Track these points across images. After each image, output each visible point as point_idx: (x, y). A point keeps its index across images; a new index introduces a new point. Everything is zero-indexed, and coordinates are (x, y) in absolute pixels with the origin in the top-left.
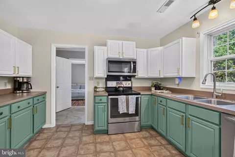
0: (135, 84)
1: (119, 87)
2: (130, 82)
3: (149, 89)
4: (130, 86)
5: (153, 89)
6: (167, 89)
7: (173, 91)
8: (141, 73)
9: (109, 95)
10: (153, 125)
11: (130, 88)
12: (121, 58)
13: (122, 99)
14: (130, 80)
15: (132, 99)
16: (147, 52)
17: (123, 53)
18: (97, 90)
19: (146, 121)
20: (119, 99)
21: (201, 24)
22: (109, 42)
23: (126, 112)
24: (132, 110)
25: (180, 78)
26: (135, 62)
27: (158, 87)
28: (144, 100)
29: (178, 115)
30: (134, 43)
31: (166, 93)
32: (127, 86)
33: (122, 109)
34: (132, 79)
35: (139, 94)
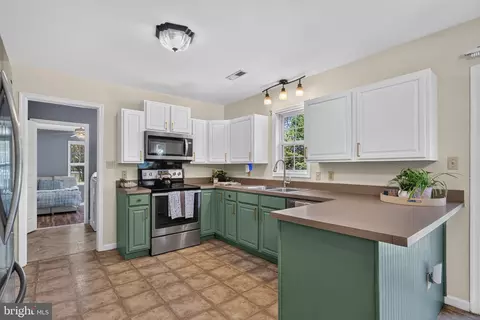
0: (190, 174)
1: (164, 179)
2: (180, 171)
3: (210, 181)
4: (181, 177)
5: (216, 181)
6: (235, 180)
7: (243, 182)
8: (199, 157)
9: (153, 192)
10: (219, 233)
11: (181, 181)
12: (168, 131)
13: (174, 197)
14: (180, 168)
15: (189, 195)
16: (208, 125)
17: (171, 124)
18: (126, 185)
19: (206, 227)
20: (170, 197)
21: (272, 102)
22: (149, 104)
23: (180, 216)
24: (189, 214)
25: (250, 165)
26: (191, 140)
27: (222, 178)
28: (205, 196)
29: (250, 210)
30: (189, 110)
31: (234, 185)
32: (176, 177)
33: (174, 212)
34: (184, 166)
35: (199, 188)
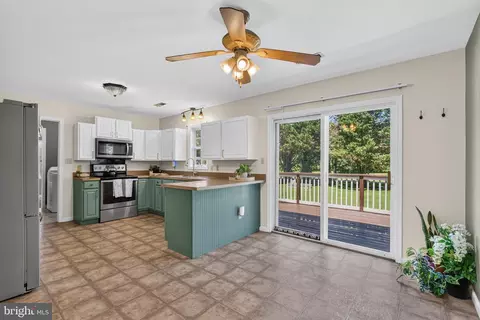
0: (131, 168)
1: (110, 171)
2: (124, 166)
3: (147, 173)
4: (124, 170)
5: (151, 173)
6: (165, 172)
7: (170, 173)
8: (138, 154)
9: (102, 180)
10: (151, 208)
11: (125, 173)
12: (114, 138)
13: (117, 183)
14: (124, 163)
15: (129, 183)
16: (145, 133)
17: (116, 133)
18: (81, 175)
19: (142, 203)
20: (114, 183)
22: (99, 119)
23: (122, 195)
24: (129, 194)
25: (175, 162)
26: (131, 145)
27: (156, 170)
28: (142, 183)
30: (130, 123)
31: (163, 175)
32: (121, 170)
33: (118, 193)
34: (126, 162)
35: (137, 178)
